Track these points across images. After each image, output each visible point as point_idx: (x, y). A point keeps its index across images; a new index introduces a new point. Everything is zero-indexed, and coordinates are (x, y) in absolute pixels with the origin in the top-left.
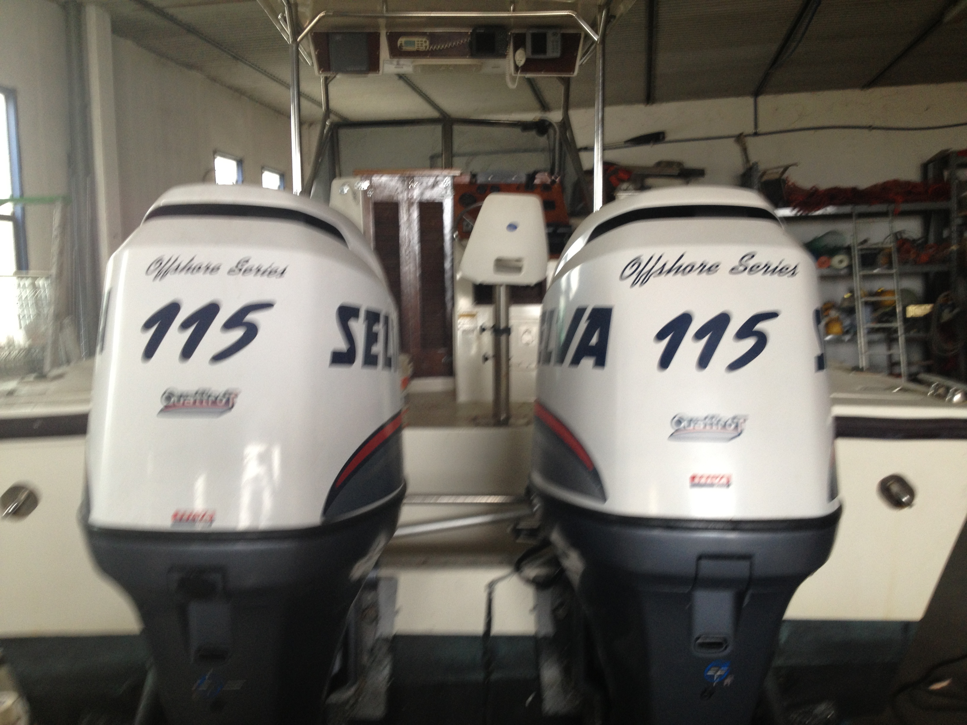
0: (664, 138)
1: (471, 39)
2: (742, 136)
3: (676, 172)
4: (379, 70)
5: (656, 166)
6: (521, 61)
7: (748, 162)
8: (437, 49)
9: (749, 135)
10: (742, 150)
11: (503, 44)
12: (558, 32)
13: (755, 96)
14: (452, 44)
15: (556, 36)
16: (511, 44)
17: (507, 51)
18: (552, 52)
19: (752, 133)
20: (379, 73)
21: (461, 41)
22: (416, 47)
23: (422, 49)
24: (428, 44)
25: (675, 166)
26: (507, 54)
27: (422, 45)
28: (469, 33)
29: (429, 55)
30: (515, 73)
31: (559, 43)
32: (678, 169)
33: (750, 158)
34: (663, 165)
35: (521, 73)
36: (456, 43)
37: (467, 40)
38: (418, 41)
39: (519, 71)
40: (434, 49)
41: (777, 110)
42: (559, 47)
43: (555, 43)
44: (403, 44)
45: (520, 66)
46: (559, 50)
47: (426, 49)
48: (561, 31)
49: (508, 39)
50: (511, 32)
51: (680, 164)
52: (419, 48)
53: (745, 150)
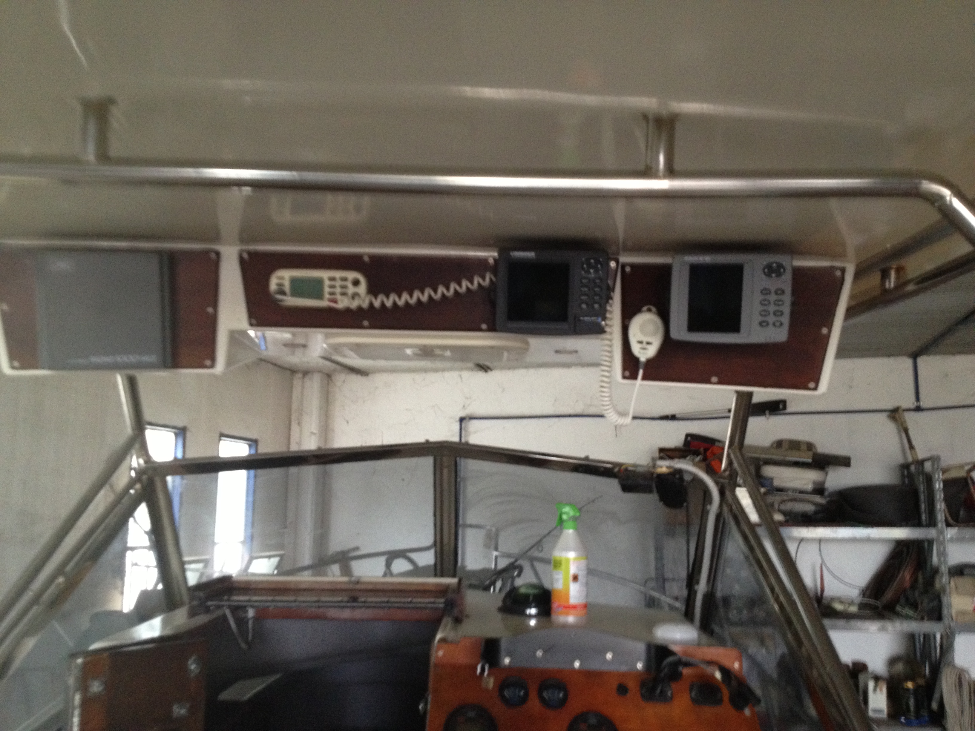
0: (785, 408)
1: (493, 278)
2: (900, 411)
3: (808, 458)
4: (213, 359)
5: (775, 446)
6: (648, 343)
7: (912, 447)
8: (389, 304)
9: (909, 410)
10: (902, 430)
11: (596, 294)
12: (784, 263)
13: (915, 356)
14: (435, 291)
15: (779, 275)
16: (617, 296)
17: (608, 315)
18: (761, 324)
19: (912, 406)
20: (212, 366)
21: (465, 283)
22: (327, 296)
23: (343, 303)
24: (362, 289)
25: (804, 447)
26: (606, 325)
27: (344, 290)
28: (491, 261)
29: (366, 323)
30: (624, 377)
31: (787, 298)
32: (811, 453)
33: (914, 443)
34: (785, 446)
35: (645, 378)
36: (448, 289)
37: (481, 281)
38: (332, 279)
39: (641, 373)
40: (377, 304)
41: (946, 375)
42: (786, 309)
43: (773, 297)
44: (287, 287)
45: (643, 359)
46: (786, 320)
47: (354, 305)
48: (792, 260)
49: (610, 282)
50: (617, 262)
51: (810, 446)
52: (335, 301)
53: (906, 431)
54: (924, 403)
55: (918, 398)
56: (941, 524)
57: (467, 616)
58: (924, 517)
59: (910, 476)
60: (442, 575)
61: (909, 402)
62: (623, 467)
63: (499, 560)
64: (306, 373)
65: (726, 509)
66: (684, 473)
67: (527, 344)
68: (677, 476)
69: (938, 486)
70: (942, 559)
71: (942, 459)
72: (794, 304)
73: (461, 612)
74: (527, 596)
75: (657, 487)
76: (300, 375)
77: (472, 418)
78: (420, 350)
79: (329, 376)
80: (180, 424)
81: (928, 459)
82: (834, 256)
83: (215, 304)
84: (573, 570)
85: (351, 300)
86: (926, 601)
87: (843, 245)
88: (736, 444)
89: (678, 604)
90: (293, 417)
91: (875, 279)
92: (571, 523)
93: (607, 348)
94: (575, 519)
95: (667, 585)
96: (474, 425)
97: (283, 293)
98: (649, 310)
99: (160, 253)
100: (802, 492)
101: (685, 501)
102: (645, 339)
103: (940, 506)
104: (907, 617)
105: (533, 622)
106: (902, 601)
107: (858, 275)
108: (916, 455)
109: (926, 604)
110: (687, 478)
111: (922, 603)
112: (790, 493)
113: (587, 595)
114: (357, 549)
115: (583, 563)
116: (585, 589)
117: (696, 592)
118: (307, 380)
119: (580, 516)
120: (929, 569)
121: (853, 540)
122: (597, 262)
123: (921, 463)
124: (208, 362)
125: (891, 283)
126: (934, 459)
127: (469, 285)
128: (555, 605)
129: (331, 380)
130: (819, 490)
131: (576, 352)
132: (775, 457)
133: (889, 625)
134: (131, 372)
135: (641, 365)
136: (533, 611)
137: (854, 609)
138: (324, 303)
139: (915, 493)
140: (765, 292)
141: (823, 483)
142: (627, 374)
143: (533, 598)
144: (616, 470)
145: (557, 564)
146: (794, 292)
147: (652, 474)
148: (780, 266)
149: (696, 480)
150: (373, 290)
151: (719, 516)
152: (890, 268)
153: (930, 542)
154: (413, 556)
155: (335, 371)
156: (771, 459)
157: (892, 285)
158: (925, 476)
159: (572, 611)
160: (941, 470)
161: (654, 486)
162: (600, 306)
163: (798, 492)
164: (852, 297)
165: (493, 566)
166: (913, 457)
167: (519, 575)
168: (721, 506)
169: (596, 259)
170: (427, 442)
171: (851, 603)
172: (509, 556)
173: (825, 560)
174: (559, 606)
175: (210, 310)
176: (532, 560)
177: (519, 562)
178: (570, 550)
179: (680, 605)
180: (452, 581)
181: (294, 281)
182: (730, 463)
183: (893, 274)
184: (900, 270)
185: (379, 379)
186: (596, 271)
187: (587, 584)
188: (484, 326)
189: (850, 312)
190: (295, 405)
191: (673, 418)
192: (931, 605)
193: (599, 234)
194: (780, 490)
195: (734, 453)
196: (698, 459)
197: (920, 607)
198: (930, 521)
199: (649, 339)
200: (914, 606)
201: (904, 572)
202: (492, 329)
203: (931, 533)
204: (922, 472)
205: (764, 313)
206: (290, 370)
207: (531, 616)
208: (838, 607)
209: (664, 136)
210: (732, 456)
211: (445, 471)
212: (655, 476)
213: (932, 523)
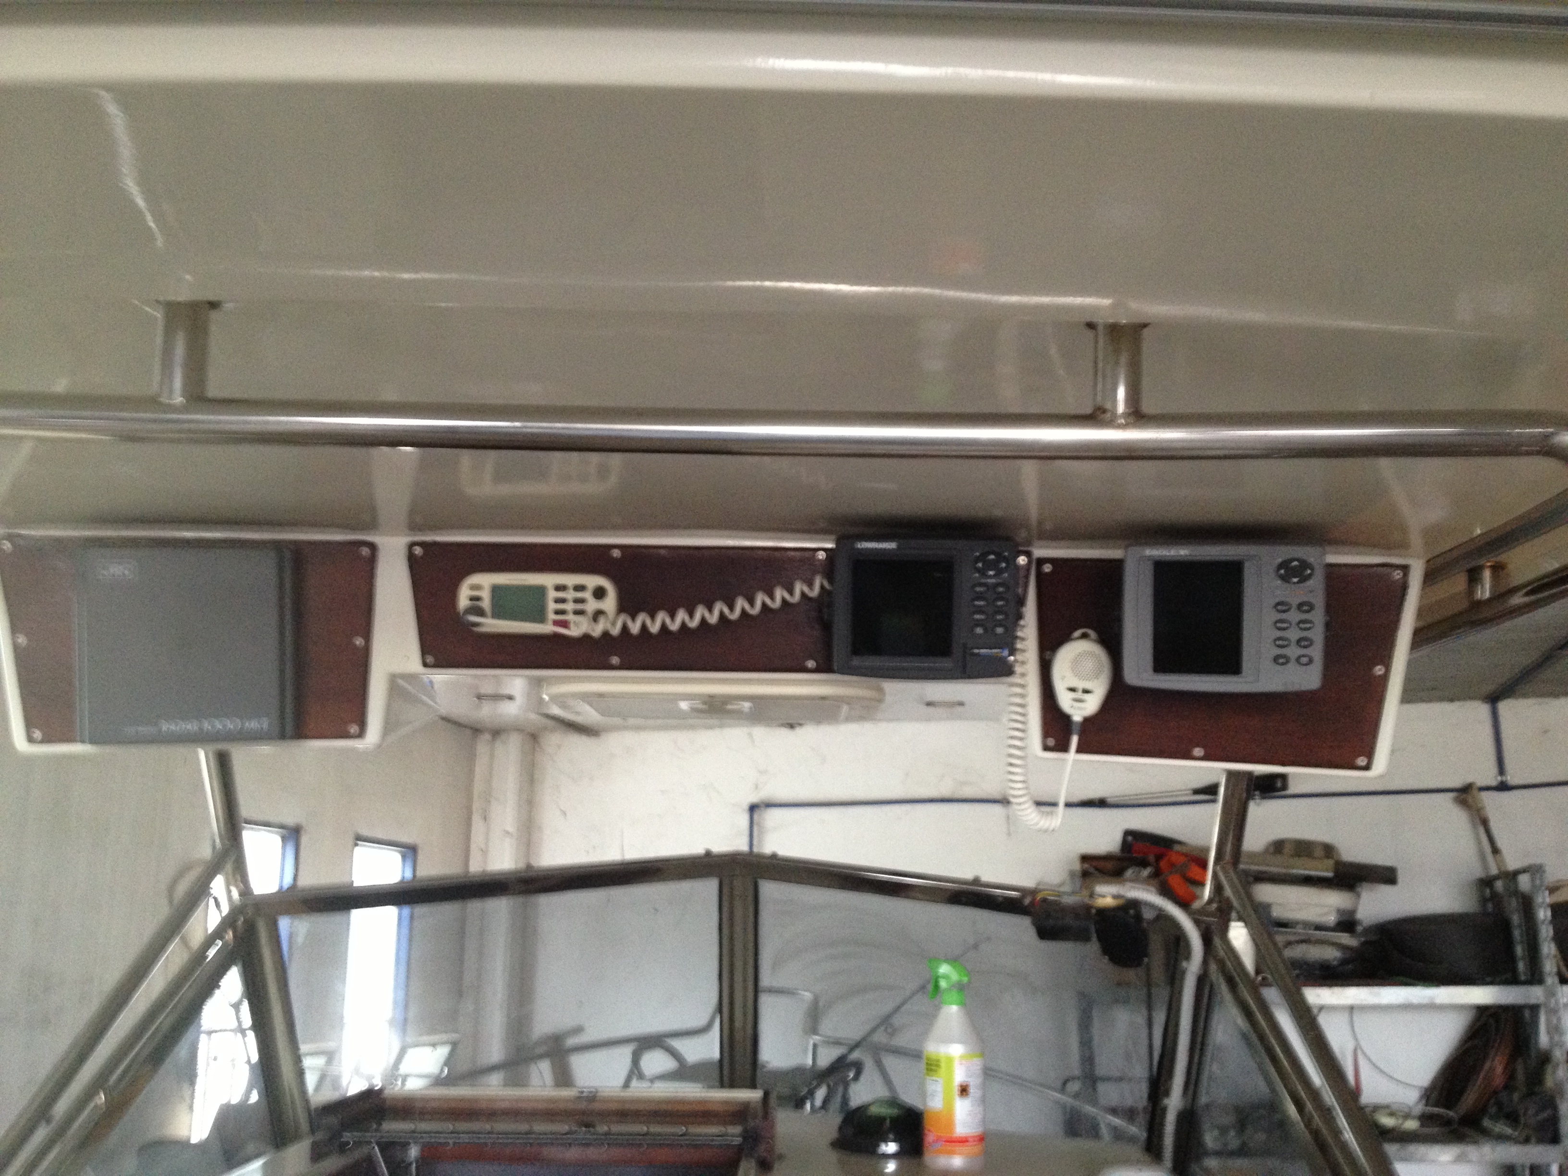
0: (1285, 787)
1: (826, 585)
2: (1475, 792)
3: (1327, 870)
4: (362, 724)
5: (1272, 850)
6: (1086, 691)
7: (1496, 851)
8: (654, 628)
9: (1488, 788)
10: (1478, 821)
11: (999, 611)
12: (1311, 560)
13: (1493, 699)
14: (731, 608)
15: (1304, 579)
16: (1030, 610)
17: (1019, 645)
18: (1276, 659)
19: (1494, 783)
20: (361, 734)
21: (780, 593)
22: (552, 616)
23: (578, 628)
24: (610, 603)
25: (1319, 852)
26: (1016, 661)
27: (579, 607)
28: (821, 555)
29: (615, 660)
30: (1046, 748)
31: (1318, 617)
32: (1330, 863)
33: (1500, 843)
34: (1287, 849)
35: (1080, 750)
36: (752, 602)
37: (806, 589)
38: (559, 588)
39: (1075, 740)
40: (635, 628)
41: (1546, 732)
42: (1318, 634)
43: (1294, 616)
44: (486, 604)
45: (1077, 718)
46: (1317, 652)
47: (597, 631)
48: (1324, 554)
49: (1020, 590)
50: (1028, 554)
51: (1329, 850)
52: (565, 624)
53: (1485, 822)
54: (1512, 778)
55: (1501, 770)
56: (1551, 980)
57: (781, 1157)
58: (1521, 966)
59: (1495, 897)
60: (732, 1085)
61: (1487, 775)
62: (1039, 897)
63: (821, 1051)
64: (497, 733)
65: (1213, 967)
66: (1142, 907)
67: (881, 690)
68: (1132, 912)
69: (1543, 914)
70: (1556, 1038)
71: (1548, 869)
72: (1328, 626)
73: (771, 1150)
74: (880, 1120)
75: (1097, 932)
76: (487, 736)
77: (769, 805)
78: (705, 703)
79: (533, 738)
80: (290, 821)
81: (1524, 871)
82: (1388, 547)
83: (367, 632)
84: (959, 1076)
85: (593, 623)
86: (1531, 1112)
87: (1403, 529)
88: (1228, 857)
89: (1133, 1130)
90: (476, 805)
91: (1458, 583)
92: (954, 995)
93: (1018, 700)
94: (960, 987)
95: (1102, 1087)
96: (772, 817)
97: (480, 612)
98: (1084, 636)
99: (277, 546)
100: (1319, 927)
101: (1146, 955)
102: (1081, 685)
103: (1548, 949)
104: (1501, 1138)
105: (891, 1167)
106: (1493, 1110)
107: (1431, 577)
108: (1503, 861)
109: (1532, 1115)
110: (1148, 915)
111: (1525, 1114)
112: (1299, 930)
113: (984, 1121)
114: (578, 1030)
115: (977, 1064)
116: (981, 1108)
117: (1164, 1110)
118: (498, 744)
119: (969, 982)
120: (1533, 1054)
121: (1407, 1007)
122: (1000, 557)
123: (1512, 876)
124: (354, 729)
125: (1484, 591)
126: (1535, 870)
127: (787, 596)
128: (930, 1138)
129: (538, 742)
130: (1347, 924)
131: (961, 704)
132: (1273, 870)
133: (1472, 1151)
134: (221, 746)
135: (1075, 728)
136: (891, 1147)
137: (1412, 1125)
138: (547, 628)
139: (1506, 926)
140: (1281, 606)
141: (1353, 912)
142: (1051, 742)
143: (891, 1122)
144: (1027, 901)
145: (932, 1066)
146: (1329, 608)
147: (1088, 908)
148: (1305, 564)
149: (1163, 917)
150: (627, 606)
151: (1202, 980)
152: (1480, 568)
153: (1535, 1009)
154: (677, 1044)
155: (545, 728)
156: (1265, 872)
157: (1487, 595)
158: (1520, 900)
159: (958, 1148)
160: (1547, 888)
161: (1093, 929)
162: (1006, 629)
163: (1313, 928)
164: (1421, 613)
165: (810, 1062)
166: (1499, 869)
167: (857, 1078)
168: (1205, 962)
169: (998, 555)
170: (708, 854)
171: (1407, 1116)
172: (837, 1043)
173: (1363, 1044)
174: (938, 1139)
175: (359, 641)
176: (877, 1051)
177: (855, 1055)
178: (953, 1041)
179: (1137, 1130)
180: (753, 1095)
181: (496, 590)
182: (1218, 888)
183: (1487, 574)
184: (1498, 569)
185: (614, 742)
186: (999, 572)
187: (983, 1101)
188: (811, 664)
189: (1420, 638)
190: (478, 786)
191: (1101, 803)
192: (1540, 1117)
193: (998, 513)
194: (1283, 924)
195: (1226, 873)
196: (1146, 872)
197: (1522, 1120)
198: (1533, 975)
199: (1088, 685)
200: (1513, 1118)
201: (1493, 1060)
202: (825, 667)
203: (1534, 994)
204: (1516, 893)
205: (1280, 642)
206: (472, 728)
207: (887, 1157)
208: (1387, 1121)
209: (1124, 359)
210: (1222, 878)
211: (738, 903)
212: (1094, 911)
213: (1535, 978)
